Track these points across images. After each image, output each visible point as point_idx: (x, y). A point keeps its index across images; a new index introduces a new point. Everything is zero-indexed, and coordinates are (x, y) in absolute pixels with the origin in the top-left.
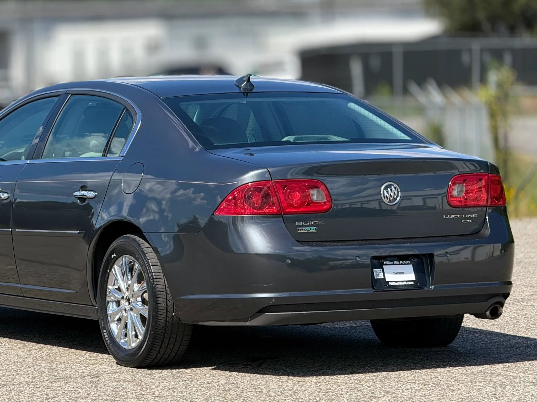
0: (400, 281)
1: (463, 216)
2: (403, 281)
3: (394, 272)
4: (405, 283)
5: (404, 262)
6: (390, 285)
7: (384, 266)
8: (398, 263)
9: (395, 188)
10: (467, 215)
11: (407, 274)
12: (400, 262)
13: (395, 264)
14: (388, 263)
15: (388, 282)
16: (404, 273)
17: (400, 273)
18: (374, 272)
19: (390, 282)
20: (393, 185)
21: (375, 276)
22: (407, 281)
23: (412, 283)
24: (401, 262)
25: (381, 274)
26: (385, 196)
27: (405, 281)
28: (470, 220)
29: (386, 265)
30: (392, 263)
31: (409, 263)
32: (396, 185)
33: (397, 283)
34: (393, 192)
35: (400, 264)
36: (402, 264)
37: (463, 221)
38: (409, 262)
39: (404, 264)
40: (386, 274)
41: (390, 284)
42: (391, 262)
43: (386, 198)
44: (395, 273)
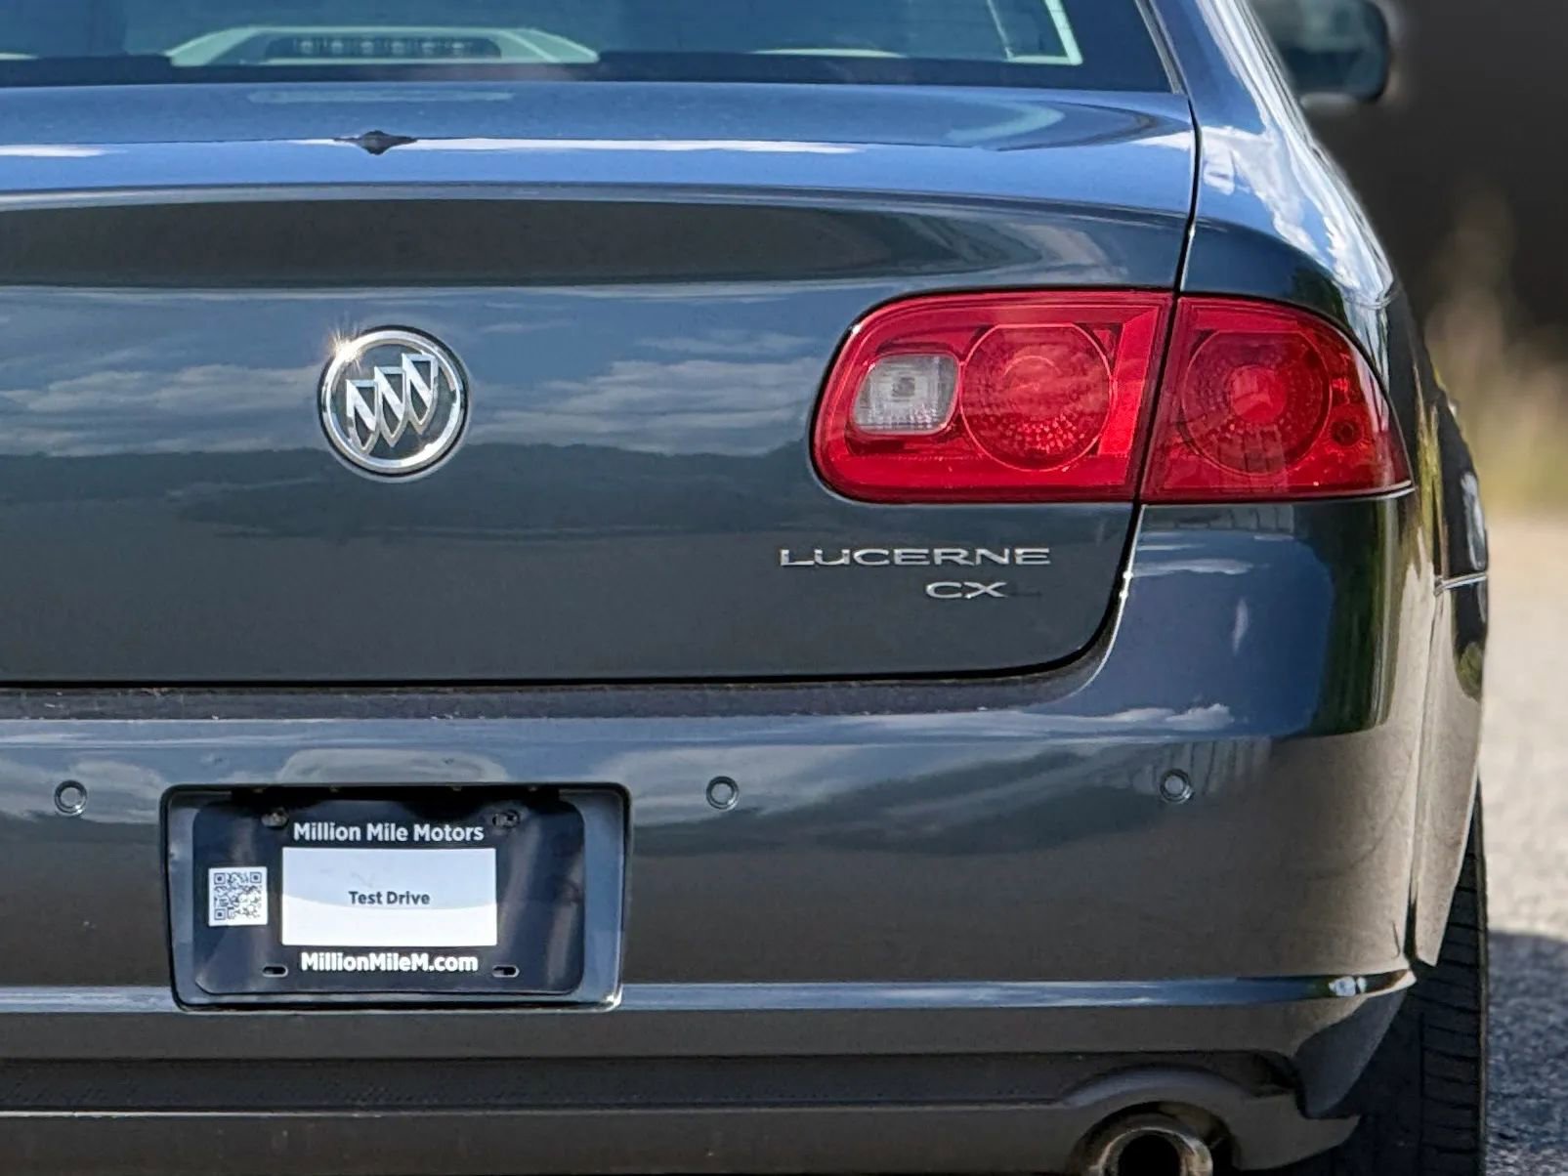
0: (378, 950)
1: (930, 556)
2: (405, 951)
3: (353, 893)
4: (421, 961)
5: (447, 832)
6: (304, 967)
7: (288, 853)
8: (401, 834)
9: (422, 367)
10: (964, 553)
11: (447, 905)
12: (417, 827)
13: (376, 843)
14: (325, 831)
15: (299, 950)
16: (425, 899)
17: (394, 898)
18: (212, 886)
19: (310, 949)
20: (410, 350)
21: (213, 907)
22: (434, 952)
23: (471, 963)
24: (419, 831)
25: (252, 896)
26: (350, 414)
27: (420, 950)
28: (986, 584)
29: (303, 843)
30: (354, 832)
31: (480, 837)
32: (432, 354)
33: (361, 959)
34: (407, 390)
35: (410, 843)
36: (423, 844)
37: (930, 588)
38: (478, 830)
39: (443, 844)
40: (288, 901)
41: (307, 961)
42: (347, 826)
43: (352, 430)
44: (362, 899)
